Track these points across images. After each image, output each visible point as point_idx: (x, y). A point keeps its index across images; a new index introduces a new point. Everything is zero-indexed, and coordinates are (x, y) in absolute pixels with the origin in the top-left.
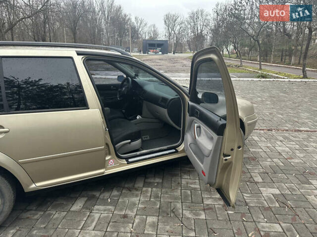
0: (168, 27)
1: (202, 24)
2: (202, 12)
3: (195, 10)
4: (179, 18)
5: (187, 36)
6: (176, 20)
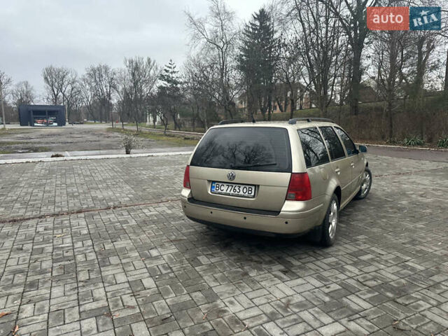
0: (52, 86)
1: (108, 84)
2: (106, 69)
3: (96, 66)
4: (69, 75)
5: (85, 100)
6: (64, 77)
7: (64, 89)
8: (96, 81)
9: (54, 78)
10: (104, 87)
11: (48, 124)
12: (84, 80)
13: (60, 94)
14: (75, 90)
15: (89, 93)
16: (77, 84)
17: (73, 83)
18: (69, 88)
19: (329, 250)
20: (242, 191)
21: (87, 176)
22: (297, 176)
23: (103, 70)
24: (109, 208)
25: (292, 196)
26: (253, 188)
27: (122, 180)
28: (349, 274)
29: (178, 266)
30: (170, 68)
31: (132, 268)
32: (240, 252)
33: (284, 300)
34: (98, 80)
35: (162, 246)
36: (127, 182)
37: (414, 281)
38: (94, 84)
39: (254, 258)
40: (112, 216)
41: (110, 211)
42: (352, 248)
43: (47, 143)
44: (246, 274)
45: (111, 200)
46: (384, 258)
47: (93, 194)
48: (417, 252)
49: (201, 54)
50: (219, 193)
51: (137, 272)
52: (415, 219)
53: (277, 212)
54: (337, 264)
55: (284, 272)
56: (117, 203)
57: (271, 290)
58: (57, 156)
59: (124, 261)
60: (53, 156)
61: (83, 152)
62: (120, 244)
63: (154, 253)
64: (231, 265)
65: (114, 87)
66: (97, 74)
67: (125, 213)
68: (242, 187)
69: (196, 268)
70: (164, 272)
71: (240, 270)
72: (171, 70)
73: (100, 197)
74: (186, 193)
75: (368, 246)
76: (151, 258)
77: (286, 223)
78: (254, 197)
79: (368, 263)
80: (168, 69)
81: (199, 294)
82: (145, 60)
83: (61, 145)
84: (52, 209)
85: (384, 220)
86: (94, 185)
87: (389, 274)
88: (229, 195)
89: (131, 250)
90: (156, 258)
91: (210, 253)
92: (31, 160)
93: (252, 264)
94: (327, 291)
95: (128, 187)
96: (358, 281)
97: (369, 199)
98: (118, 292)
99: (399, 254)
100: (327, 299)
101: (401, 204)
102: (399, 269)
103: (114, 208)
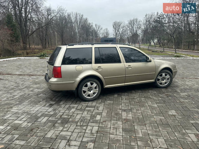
1: (136, 27)
5: (127, 35)
8: (131, 26)
14: (124, 30)
17: (123, 27)
23: (135, 21)
33: (28, 111)
54: (74, 107)
57: (33, 108)
77: (50, 86)
79: (84, 111)
87: (79, 116)
94: (46, 113)
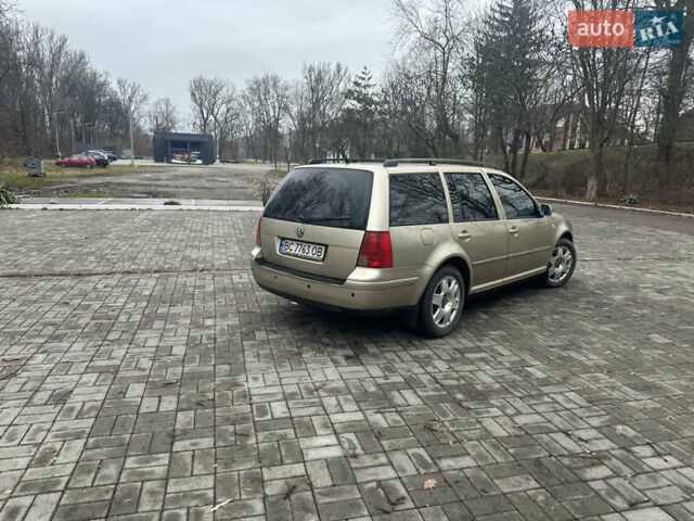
0: (200, 106)
1: (276, 104)
2: (276, 80)
3: (261, 77)
4: (224, 90)
5: (244, 128)
6: (217, 93)
7: (216, 110)
8: (259, 100)
9: (204, 94)
10: (270, 108)
11: (189, 161)
12: (244, 97)
13: (211, 117)
14: (231, 112)
15: (250, 118)
16: (234, 104)
17: (229, 101)
18: (223, 109)
19: (431, 343)
20: (311, 252)
21: (195, 231)
22: (374, 235)
23: (271, 83)
24: (195, 270)
25: (365, 261)
26: (323, 248)
27: (234, 239)
28: (430, 369)
29: (225, 338)
30: (363, 79)
31: (172, 334)
32: (314, 332)
33: (317, 384)
34: (263, 98)
35: (224, 316)
36: (238, 242)
37: (514, 387)
38: (257, 104)
39: (325, 340)
40: (191, 280)
41: (194, 274)
42: (466, 343)
43: (177, 187)
44: (300, 354)
45: (204, 261)
46: (500, 359)
47: (187, 253)
48: (560, 357)
49: (409, 56)
50: (287, 254)
51: (175, 338)
52: (609, 319)
53: (341, 281)
54: (427, 356)
55: (347, 358)
56: (208, 266)
57: (312, 373)
58: (172, 203)
59: (167, 327)
60: (166, 204)
61: (214, 202)
62: (178, 309)
63: (209, 322)
64: (290, 344)
65: (286, 108)
66: (261, 88)
67: (209, 277)
68: (312, 246)
69: (245, 343)
70: (204, 341)
71: (296, 350)
72: (363, 83)
73: (194, 256)
74: (256, 252)
75: (494, 343)
76: (202, 327)
77: (353, 295)
78: (323, 260)
79: (472, 362)
80: (360, 81)
81: (227, 367)
82: (333, 68)
83: (192, 190)
84: (127, 266)
85: (556, 317)
86: (196, 243)
87: (486, 377)
88: (296, 256)
89: (185, 316)
90: (208, 327)
91: (275, 329)
92: (137, 207)
93: (316, 346)
94: (381, 381)
95: (237, 248)
96: (434, 378)
97: (566, 289)
98: (139, 354)
99: (528, 358)
100: (373, 389)
101: (611, 299)
102: (507, 372)
103: (203, 270)
